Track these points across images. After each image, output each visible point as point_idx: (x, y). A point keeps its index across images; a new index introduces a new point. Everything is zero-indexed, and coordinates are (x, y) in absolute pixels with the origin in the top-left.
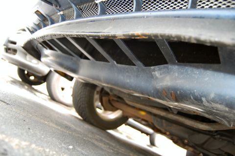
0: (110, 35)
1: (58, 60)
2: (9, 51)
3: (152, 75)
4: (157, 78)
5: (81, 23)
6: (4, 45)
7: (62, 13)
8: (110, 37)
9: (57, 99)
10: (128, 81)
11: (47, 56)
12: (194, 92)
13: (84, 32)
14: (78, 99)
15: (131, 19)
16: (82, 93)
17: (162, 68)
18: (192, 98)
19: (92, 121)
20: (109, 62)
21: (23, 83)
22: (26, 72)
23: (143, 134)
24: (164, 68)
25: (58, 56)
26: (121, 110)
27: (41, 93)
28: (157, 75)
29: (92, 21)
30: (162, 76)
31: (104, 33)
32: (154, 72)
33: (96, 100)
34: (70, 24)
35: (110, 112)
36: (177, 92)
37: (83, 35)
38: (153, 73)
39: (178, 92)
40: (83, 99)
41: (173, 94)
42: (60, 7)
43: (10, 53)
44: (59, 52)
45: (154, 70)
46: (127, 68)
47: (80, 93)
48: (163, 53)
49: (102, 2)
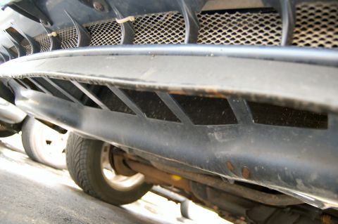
0: (157, 88)
1: (45, 106)
3: (207, 136)
4: (216, 142)
5: (93, 55)
7: (54, 34)
8: (157, 90)
10: (167, 144)
11: (24, 99)
12: (284, 171)
13: (103, 76)
14: (76, 161)
15: (187, 58)
17: (226, 129)
18: (279, 178)
19: (99, 194)
20: (134, 114)
23: (171, 202)
24: (230, 129)
25: (45, 101)
26: (142, 173)
27: (13, 150)
28: (217, 138)
29: (113, 55)
30: (226, 140)
31: (144, 81)
32: (212, 132)
33: (104, 160)
34: (71, 55)
35: (125, 178)
36: (253, 168)
37: (102, 82)
38: (210, 134)
39: (256, 168)
40: (85, 160)
41: (245, 170)
42: (52, 24)
44: (48, 94)
45: (212, 130)
46: (165, 125)
47: (80, 151)
48: (233, 109)
49: (129, 22)
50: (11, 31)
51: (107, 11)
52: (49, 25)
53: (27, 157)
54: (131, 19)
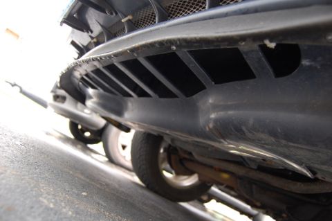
2: (58, 100)
6: (52, 91)
9: (116, 161)
14: (138, 157)
16: (142, 150)
21: (76, 141)
22: (80, 127)
27: (99, 154)
43: (59, 102)
44: (101, 91)
47: (140, 149)
49: (129, 20)
50: (73, 43)
51: (114, 14)
52: (90, 33)
53: (107, 159)
54: (130, 17)
